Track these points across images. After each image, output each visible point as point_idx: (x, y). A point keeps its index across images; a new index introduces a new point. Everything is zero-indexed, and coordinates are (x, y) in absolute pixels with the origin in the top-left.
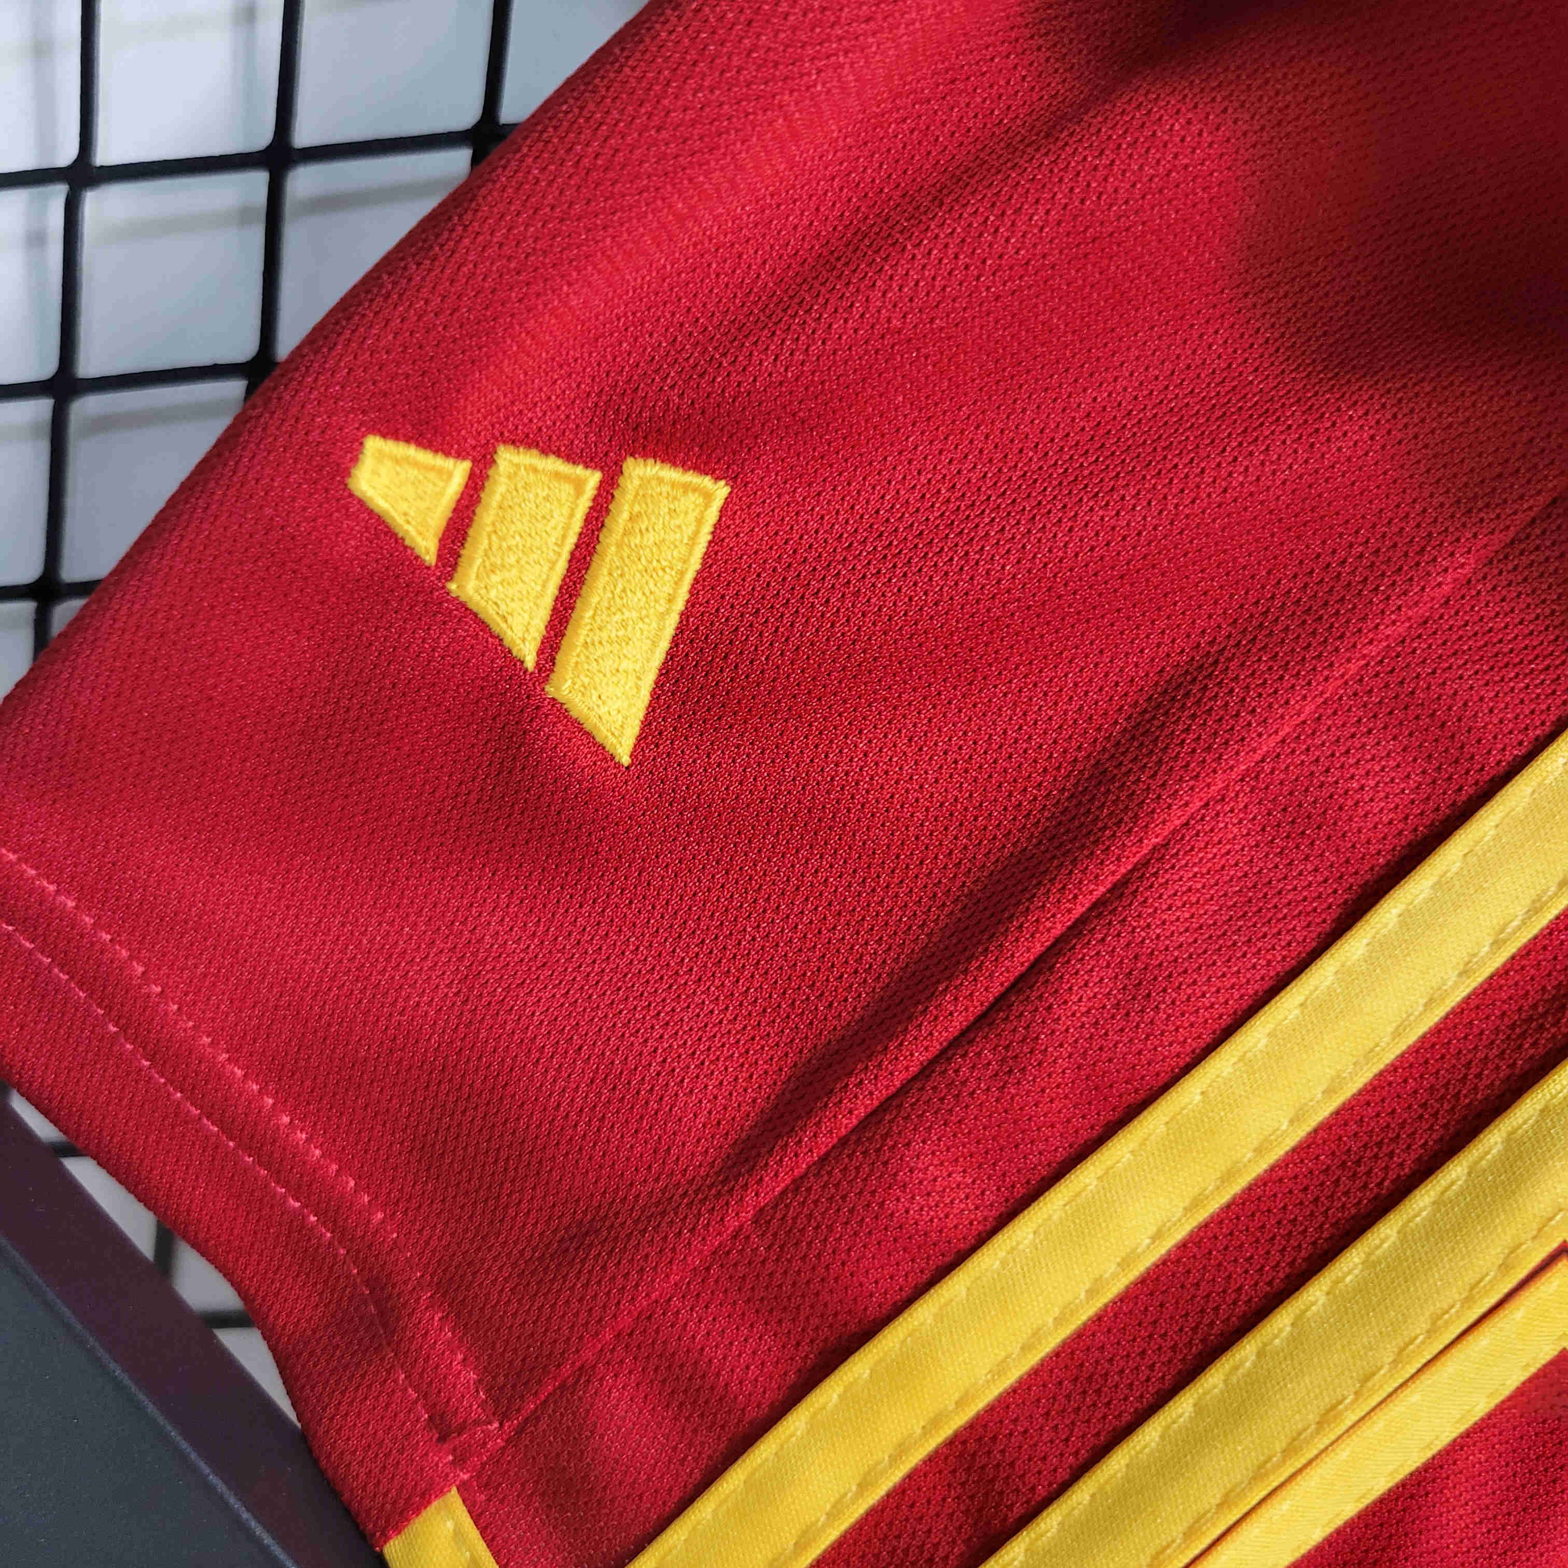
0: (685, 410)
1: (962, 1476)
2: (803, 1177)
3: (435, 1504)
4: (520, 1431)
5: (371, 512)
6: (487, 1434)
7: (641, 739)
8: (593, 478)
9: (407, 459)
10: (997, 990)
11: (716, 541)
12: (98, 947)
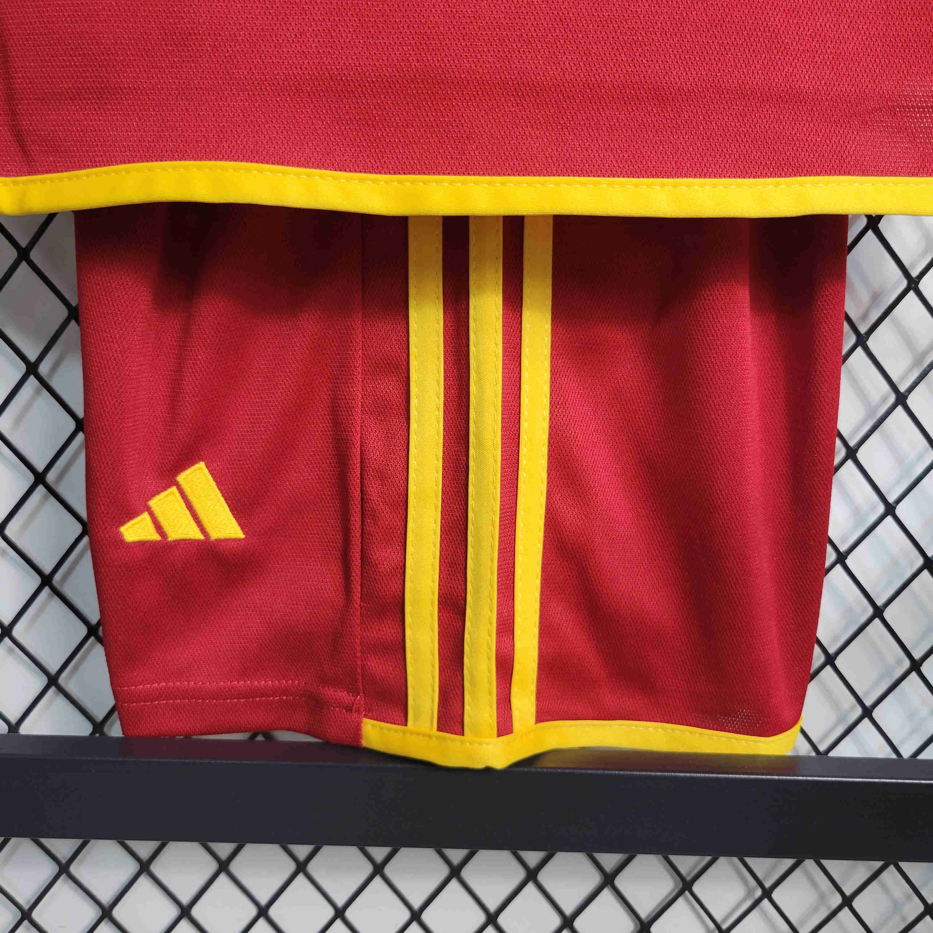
0: (177, 458)
1: (449, 608)
2: (361, 582)
3: (363, 725)
4: (364, 693)
5: (136, 542)
6: (358, 700)
7: (242, 529)
8: (174, 489)
9: (133, 525)
10: (359, 506)
11: (213, 475)
12: (179, 687)
